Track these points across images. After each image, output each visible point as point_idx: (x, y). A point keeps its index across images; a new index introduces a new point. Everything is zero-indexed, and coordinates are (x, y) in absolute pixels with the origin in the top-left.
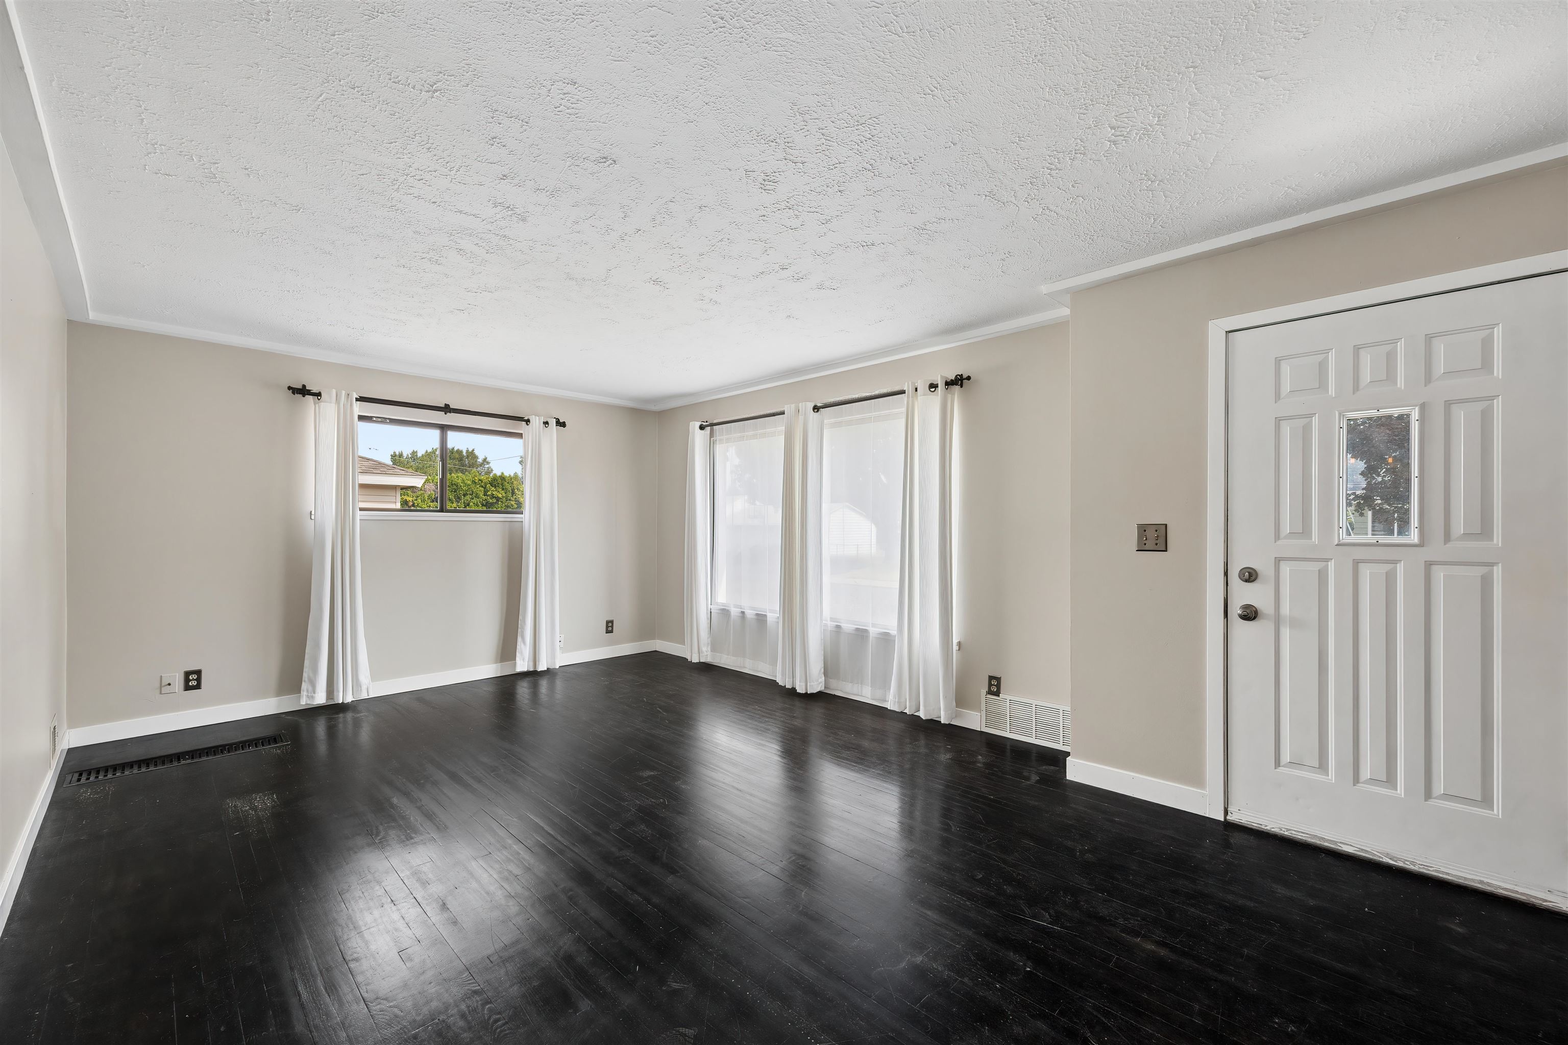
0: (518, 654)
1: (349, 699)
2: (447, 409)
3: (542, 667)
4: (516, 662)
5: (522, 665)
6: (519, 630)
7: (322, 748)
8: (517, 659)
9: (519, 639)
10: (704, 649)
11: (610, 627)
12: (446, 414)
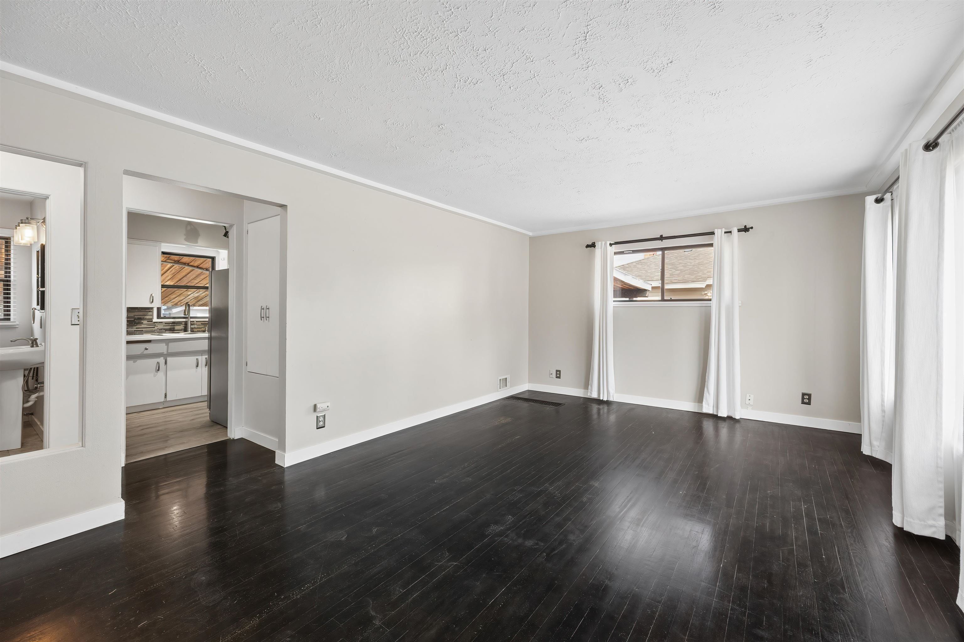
0: (704, 400)
1: (605, 399)
2: (661, 238)
3: (723, 413)
4: (702, 405)
5: (707, 408)
6: (706, 383)
7: (595, 416)
8: (704, 403)
9: (706, 389)
10: (875, 443)
11: (806, 399)
12: (662, 241)
